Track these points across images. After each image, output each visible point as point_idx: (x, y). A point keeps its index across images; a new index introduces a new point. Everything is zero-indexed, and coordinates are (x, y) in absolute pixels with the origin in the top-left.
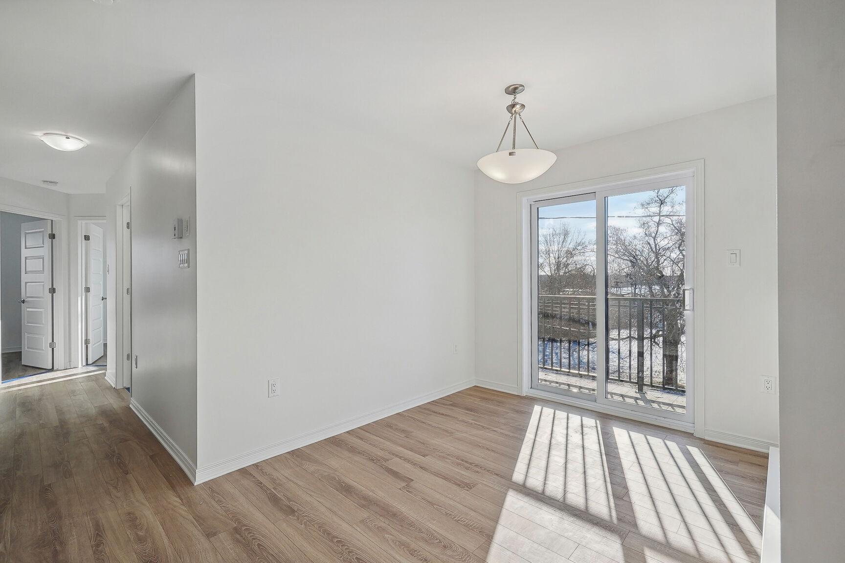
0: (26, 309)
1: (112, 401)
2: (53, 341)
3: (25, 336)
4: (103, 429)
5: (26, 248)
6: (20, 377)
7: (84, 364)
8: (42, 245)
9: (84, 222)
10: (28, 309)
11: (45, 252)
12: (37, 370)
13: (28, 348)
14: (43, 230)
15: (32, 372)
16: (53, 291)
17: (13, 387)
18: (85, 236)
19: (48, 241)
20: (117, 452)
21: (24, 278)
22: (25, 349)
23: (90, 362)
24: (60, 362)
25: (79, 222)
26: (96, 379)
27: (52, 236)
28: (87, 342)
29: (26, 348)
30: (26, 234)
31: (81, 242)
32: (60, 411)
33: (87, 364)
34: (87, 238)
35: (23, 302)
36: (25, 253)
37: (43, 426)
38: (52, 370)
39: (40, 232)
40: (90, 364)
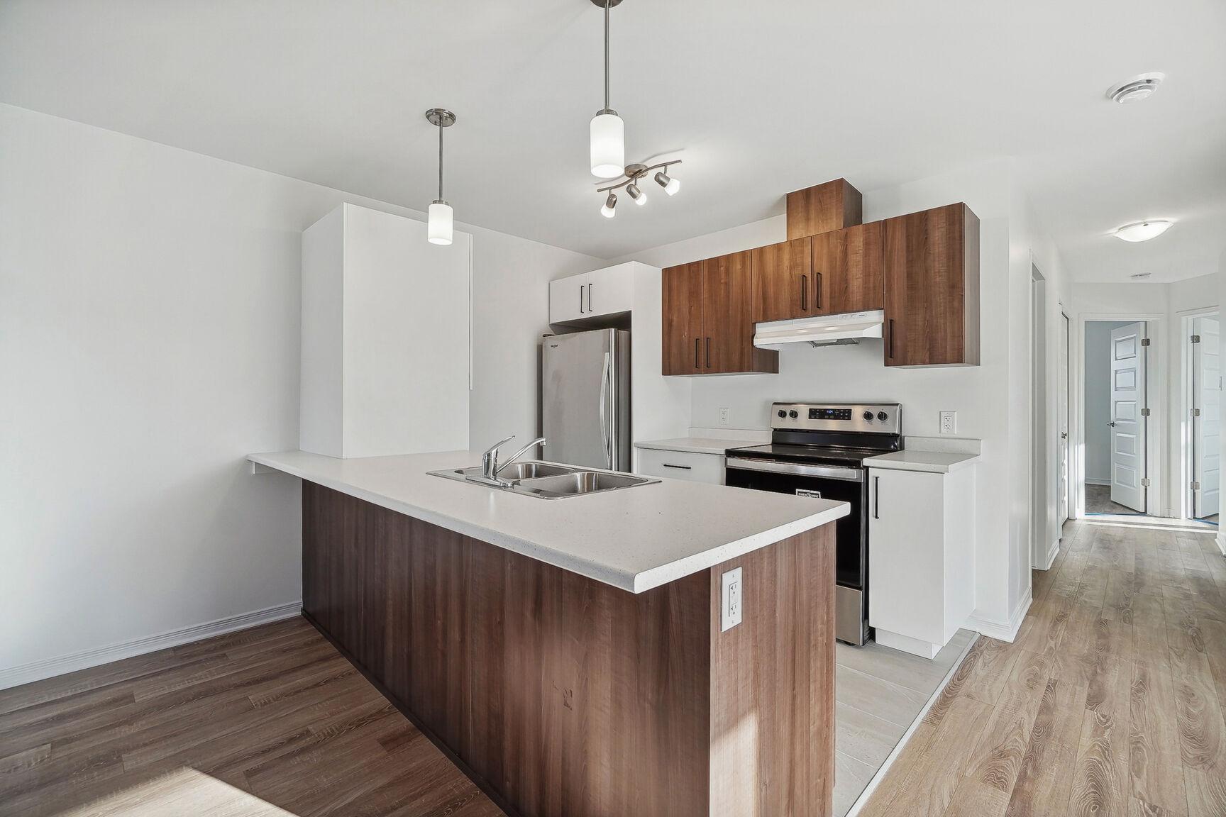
0: (1116, 434)
1: (1213, 571)
2: (1146, 477)
3: (1115, 467)
4: (1187, 597)
5: (1116, 360)
6: (1106, 513)
7: (1189, 517)
8: (1134, 355)
9: (1190, 318)
10: (1118, 435)
11: (1137, 363)
12: (1127, 510)
13: (1117, 481)
14: (1135, 335)
15: (1120, 510)
16: (1146, 412)
17: (1095, 521)
18: (1193, 337)
19: (1140, 349)
20: (1196, 625)
21: (1114, 395)
22: (1114, 483)
23: (1199, 515)
24: (1155, 504)
25: (1184, 319)
26: (1202, 538)
27: (1146, 342)
28: (1195, 486)
29: (1116, 482)
30: (1116, 342)
31: (1186, 346)
32: (1139, 560)
33: (1195, 518)
34: (1196, 339)
35: (1113, 425)
36: (1115, 365)
37: (1116, 568)
38: (1145, 513)
39: (1132, 338)
40: (1199, 519)
